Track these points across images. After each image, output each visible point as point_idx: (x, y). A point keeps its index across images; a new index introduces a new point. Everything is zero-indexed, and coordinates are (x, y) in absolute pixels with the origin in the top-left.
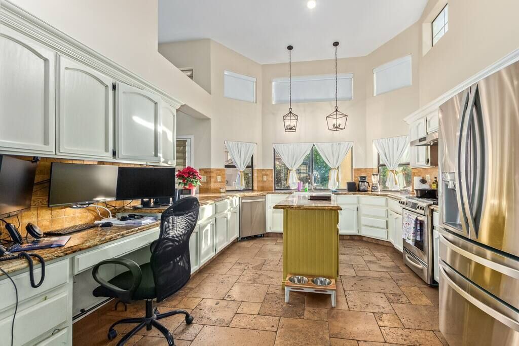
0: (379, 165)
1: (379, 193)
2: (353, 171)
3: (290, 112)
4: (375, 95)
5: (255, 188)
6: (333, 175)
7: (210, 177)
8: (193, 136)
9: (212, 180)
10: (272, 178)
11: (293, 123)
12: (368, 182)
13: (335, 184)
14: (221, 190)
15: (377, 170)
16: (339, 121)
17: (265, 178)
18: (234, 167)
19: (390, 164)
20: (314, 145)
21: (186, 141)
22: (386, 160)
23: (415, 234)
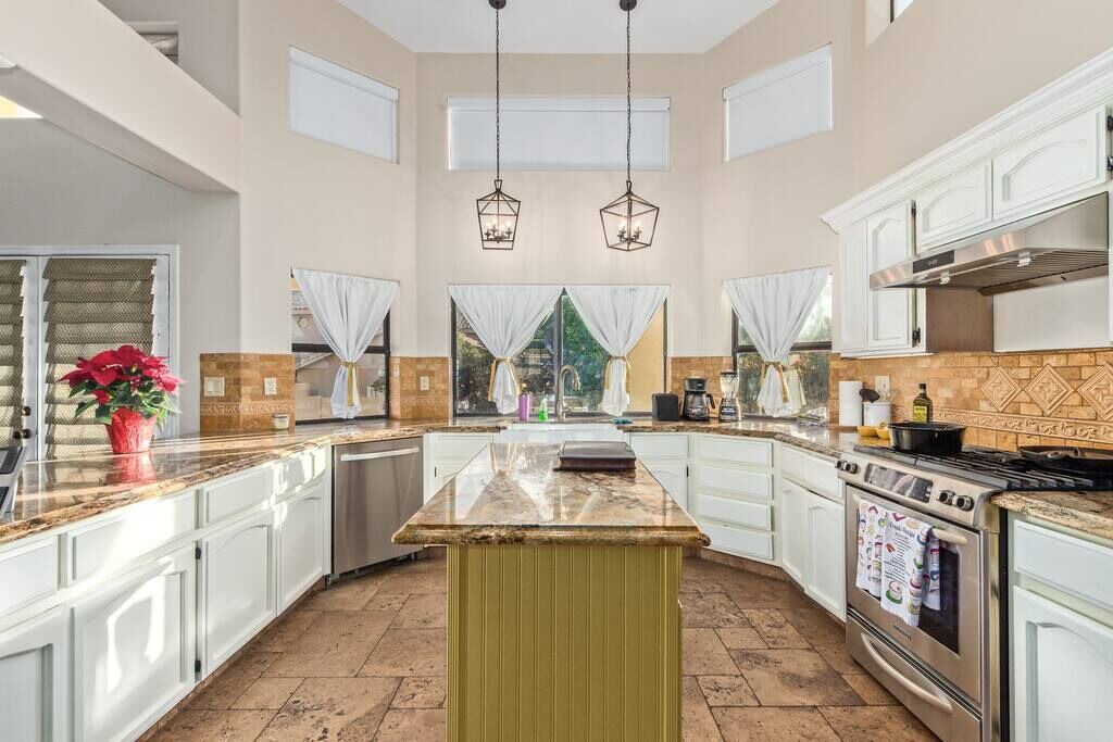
0: (738, 349)
1: (740, 426)
2: (669, 366)
3: (498, 191)
4: (727, 158)
5: (396, 411)
6: (616, 375)
7: (237, 382)
8: (178, 247)
9: (245, 390)
10: (445, 381)
11: (505, 225)
12: (709, 396)
13: (620, 401)
14: (278, 424)
15: (731, 361)
16: (637, 224)
17: (425, 383)
18: (325, 348)
19: (770, 346)
20: (564, 292)
21: (152, 262)
22: (759, 335)
23: (923, 585)
